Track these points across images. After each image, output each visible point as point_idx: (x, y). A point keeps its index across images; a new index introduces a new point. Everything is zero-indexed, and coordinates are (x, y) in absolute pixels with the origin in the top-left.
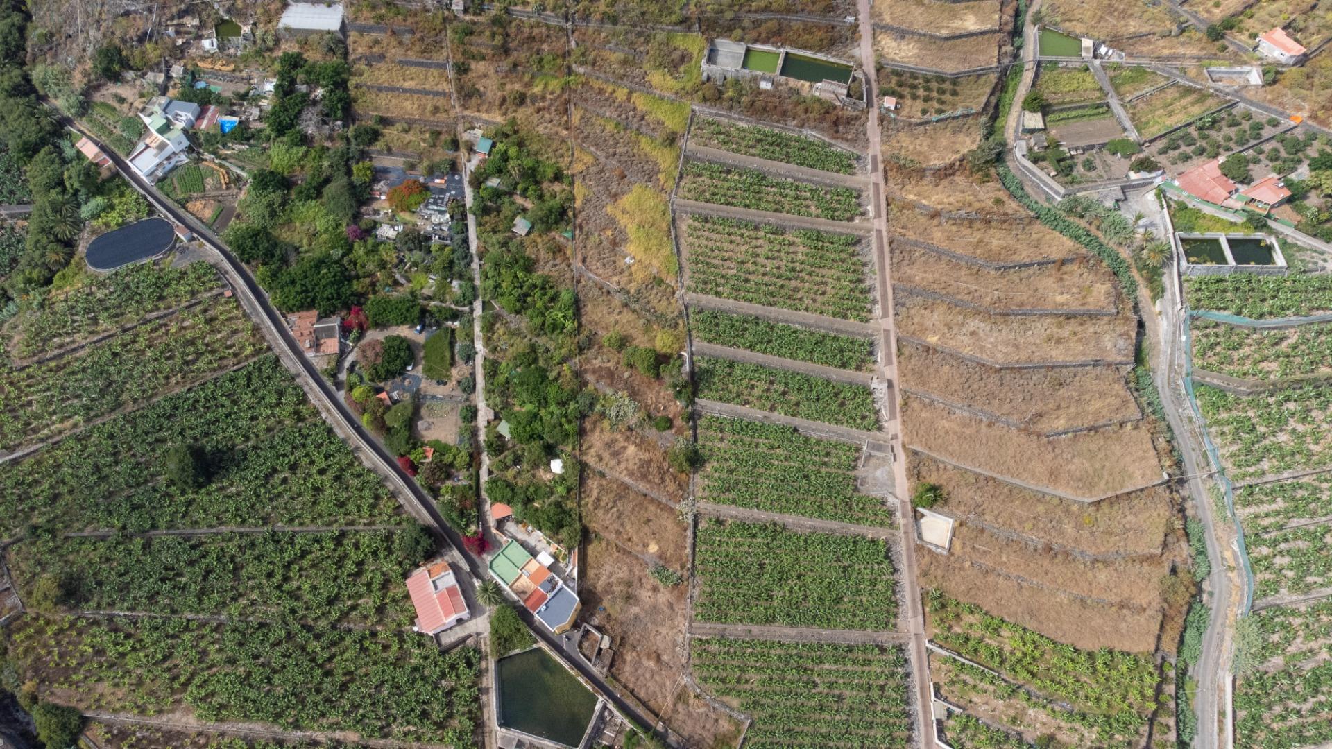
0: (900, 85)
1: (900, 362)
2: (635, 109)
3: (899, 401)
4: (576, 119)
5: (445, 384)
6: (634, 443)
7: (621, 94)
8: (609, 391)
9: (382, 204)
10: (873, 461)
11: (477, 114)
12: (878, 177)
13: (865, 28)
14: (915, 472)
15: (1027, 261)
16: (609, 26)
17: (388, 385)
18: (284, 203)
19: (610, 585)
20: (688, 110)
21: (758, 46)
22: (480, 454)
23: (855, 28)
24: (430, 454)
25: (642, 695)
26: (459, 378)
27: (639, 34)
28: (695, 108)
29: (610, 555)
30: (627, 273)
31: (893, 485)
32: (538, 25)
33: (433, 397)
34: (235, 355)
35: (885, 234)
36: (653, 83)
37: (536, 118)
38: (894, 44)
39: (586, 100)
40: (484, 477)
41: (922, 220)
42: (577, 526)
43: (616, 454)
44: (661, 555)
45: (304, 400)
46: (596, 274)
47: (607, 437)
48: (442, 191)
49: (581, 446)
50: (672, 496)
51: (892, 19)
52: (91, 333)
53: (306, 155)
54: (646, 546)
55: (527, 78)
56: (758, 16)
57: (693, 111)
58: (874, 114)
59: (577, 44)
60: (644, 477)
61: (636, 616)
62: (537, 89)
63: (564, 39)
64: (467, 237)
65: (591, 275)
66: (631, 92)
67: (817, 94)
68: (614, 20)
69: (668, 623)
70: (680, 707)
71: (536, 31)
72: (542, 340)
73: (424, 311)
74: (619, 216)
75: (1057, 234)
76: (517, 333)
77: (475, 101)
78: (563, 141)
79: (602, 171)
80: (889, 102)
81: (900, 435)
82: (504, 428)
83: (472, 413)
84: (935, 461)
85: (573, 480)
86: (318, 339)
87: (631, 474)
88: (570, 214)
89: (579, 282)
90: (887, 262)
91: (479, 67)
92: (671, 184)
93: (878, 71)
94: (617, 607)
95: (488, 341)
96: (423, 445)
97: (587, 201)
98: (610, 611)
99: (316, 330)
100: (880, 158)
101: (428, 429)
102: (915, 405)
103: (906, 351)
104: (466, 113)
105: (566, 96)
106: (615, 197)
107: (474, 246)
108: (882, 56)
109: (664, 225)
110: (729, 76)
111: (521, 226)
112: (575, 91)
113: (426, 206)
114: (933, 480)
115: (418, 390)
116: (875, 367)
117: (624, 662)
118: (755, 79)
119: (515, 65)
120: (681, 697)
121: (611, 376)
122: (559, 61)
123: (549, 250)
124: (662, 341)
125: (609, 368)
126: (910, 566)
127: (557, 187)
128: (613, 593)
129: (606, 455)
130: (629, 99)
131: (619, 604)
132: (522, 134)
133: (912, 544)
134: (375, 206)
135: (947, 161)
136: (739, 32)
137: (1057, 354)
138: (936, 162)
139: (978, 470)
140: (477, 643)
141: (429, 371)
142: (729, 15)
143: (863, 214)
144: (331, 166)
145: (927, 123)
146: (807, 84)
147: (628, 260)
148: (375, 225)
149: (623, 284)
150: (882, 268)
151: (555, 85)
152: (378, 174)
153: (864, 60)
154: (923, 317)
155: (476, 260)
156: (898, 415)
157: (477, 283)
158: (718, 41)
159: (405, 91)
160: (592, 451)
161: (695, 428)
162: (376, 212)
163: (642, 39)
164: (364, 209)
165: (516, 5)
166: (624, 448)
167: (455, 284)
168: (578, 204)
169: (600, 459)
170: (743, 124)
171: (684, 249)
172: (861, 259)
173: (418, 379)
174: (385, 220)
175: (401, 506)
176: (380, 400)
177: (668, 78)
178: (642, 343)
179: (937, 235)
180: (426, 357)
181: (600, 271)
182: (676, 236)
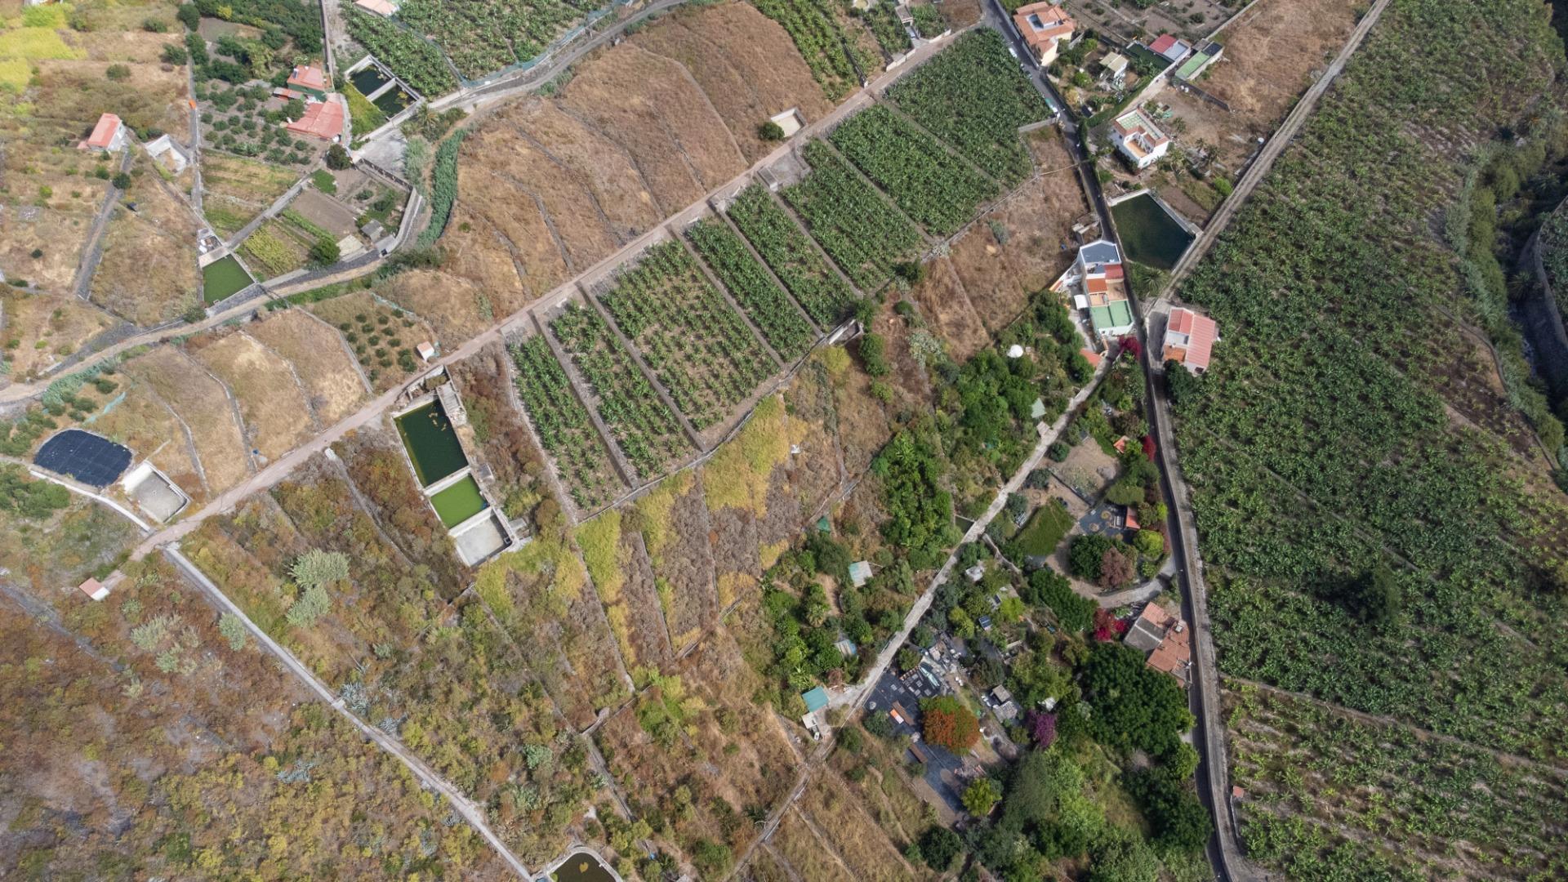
1: (685, 206)
3: (718, 189)
4: (695, 634)
5: (1058, 498)
6: (937, 320)
7: (619, 614)
8: (922, 365)
9: (982, 751)
11: (790, 745)
13: (334, 435)
14: (762, 151)
19: (1044, 259)
20: (582, 527)
21: (439, 519)
22: (1075, 414)
23: (336, 447)
24: (1120, 443)
25: (1076, 190)
26: (1042, 492)
28: (574, 519)
30: (809, 443)
31: (785, 157)
32: (617, 770)
33: (1079, 494)
36: (578, 588)
40: (1084, 394)
43: (959, 325)
44: (990, 242)
45: (1212, 594)
48: (905, 700)
49: (984, 347)
50: (945, 266)
51: (297, 419)
54: (995, 256)
55: (692, 730)
57: (579, 523)
58: (447, 360)
60: (953, 294)
61: (1040, 229)
62: (697, 705)
63: (609, 725)
64: (923, 621)
65: (842, 468)
66: (607, 606)
67: (464, 418)
74: (760, 498)
75: (460, 182)
76: (958, 480)
78: (729, 625)
79: (727, 555)
81: (743, 173)
82: (1038, 409)
83: (1053, 452)
84: (741, 146)
85: (1012, 333)
86: (1165, 630)
87: (961, 304)
89: (858, 474)
90: (601, 263)
91: (732, 798)
92: (686, 473)
93: (383, 391)
94: (1050, 243)
95: (991, 494)
96: (1120, 456)
97: (773, 540)
98: (1057, 245)
99: (1161, 637)
100: (496, 327)
101: (1106, 468)
102: (709, 180)
103: (671, 208)
104: (799, 762)
105: (676, 667)
106: (744, 517)
107: (924, 602)
108: (363, 398)
109: (733, 445)
111: (861, 572)
112: (659, 665)
113: (942, 689)
115: (1089, 511)
116: (705, 218)
117: (1072, 211)
118: (492, 488)
119: (693, 755)
121: (908, 375)
123: (855, 531)
124: (841, 363)
125: (904, 385)
126: (828, 119)
128: (1046, 253)
131: (1045, 244)
133: (813, 127)
134: (992, 756)
136: (437, 547)
137: (579, 131)
138: (464, 285)
139: (722, 122)
140: (1174, 298)
142: (422, 572)
143: (569, 306)
144: (1015, 839)
145: (420, 315)
146: (460, 433)
147: (796, 451)
148: (1009, 729)
149: (822, 436)
151: (674, 689)
153: (381, 409)
155: (935, 585)
156: (728, 184)
157: (953, 560)
160: (977, 341)
162: (997, 745)
164: (1012, 756)
166: (947, 324)
167: (977, 577)
168: (785, 545)
169: (975, 331)
170: (553, 469)
171: (740, 410)
172: (616, 286)
173: (1084, 523)
174: (993, 725)
175: (1175, 431)
176: (1138, 518)
177: (559, 576)
178: (858, 379)
179: (541, 247)
180: (1061, 538)
181: (828, 466)
182: (732, 430)
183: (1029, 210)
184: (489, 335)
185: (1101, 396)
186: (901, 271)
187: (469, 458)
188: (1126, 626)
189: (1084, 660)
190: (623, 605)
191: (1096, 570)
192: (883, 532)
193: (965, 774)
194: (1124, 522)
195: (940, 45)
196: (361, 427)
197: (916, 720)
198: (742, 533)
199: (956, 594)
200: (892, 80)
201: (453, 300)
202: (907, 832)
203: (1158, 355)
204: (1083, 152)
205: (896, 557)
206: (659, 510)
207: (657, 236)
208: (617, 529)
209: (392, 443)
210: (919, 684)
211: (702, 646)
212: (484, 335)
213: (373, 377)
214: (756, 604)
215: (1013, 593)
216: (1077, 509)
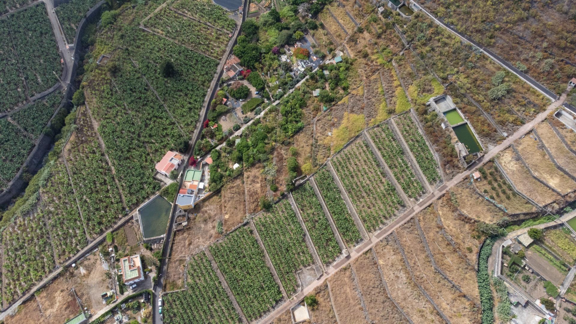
0: (491, 174)
1: (361, 256)
2: (394, 92)
3: (344, 266)
4: (373, 77)
5: (243, 114)
6: (261, 184)
7: (396, 83)
8: (274, 163)
9: (293, 49)
10: (313, 272)
11: (348, 48)
12: (438, 194)
13: (506, 143)
14: (318, 291)
15: (450, 279)
16: (419, 58)
17: (231, 98)
18: (271, 24)
19: (206, 211)
20: (409, 108)
21: (459, 111)
22: (225, 141)
23: (504, 138)
24: (215, 127)
25: (174, 248)
26: (248, 116)
27: (425, 69)
28: (412, 110)
29: (217, 205)
30: (324, 137)
31: (307, 286)
32: (398, 37)
33: (236, 114)
34: (211, 53)
35: (414, 213)
36: (409, 89)
37: (362, 66)
38: (510, 159)
39: (383, 75)
40: (218, 148)
41: (434, 224)
42: (219, 187)
43: (253, 181)
44: (226, 221)
45: (210, 81)
46: (316, 128)
47: (258, 174)
48: (312, 61)
49: (248, 168)
50: (250, 210)
51: (522, 150)
52: (192, 15)
53: (292, 16)
54: (226, 213)
55: (375, 51)
56: (473, 101)
57: (410, 110)
58: (466, 173)
59: (403, 54)
60: (251, 195)
61: (200, 228)
62: (373, 57)
63: (400, 49)
64: (300, 81)
65: (315, 126)
66: (400, 85)
67: (456, 146)
68: (423, 58)
69: (204, 240)
70: (177, 263)
71: (395, 39)
72: (278, 129)
73: (263, 88)
74: (345, 118)
75: (477, 285)
76: (275, 120)
77: (353, 44)
78: (361, 81)
79: (360, 101)
80: (477, 175)
81: (330, 275)
82: (238, 141)
83: (237, 128)
84: (329, 296)
85: (234, 174)
86: (231, 69)
87: (249, 191)
88: (333, 103)
89: (309, 124)
90: (403, 222)
91: (366, 34)
92: (371, 125)
93: (490, 161)
94: (200, 219)
95: (266, 114)
96: (217, 123)
97: (343, 104)
98: (197, 218)
99: (233, 66)
100: (447, 189)
101: (224, 120)
102: (348, 273)
103: (368, 255)
104: (346, 45)
105: (379, 67)
106: (352, 112)
107: (298, 85)
108: (498, 158)
109: (353, 135)
110: (436, 111)
111: (316, 92)
112: (384, 68)
113: (301, 61)
114: (320, 299)
115: (235, 108)
116: (352, 248)
117: (183, 234)
118: (443, 120)
119: (376, 44)
120: (181, 261)
121: (281, 160)
122: (390, 55)
123: (315, 107)
124: (305, 167)
125: (283, 156)
126: (279, 312)
127: (341, 92)
128: (204, 215)
129: (251, 178)
130: (396, 87)
132: (353, 67)
133: (288, 308)
134: (291, 48)
135: (470, 216)
136: (458, 100)
137: (416, 319)
138: (465, 212)
139: (337, 316)
140: (163, 186)
141: (244, 106)
142: (462, 91)
143: (417, 200)
144: (293, 25)
145: (482, 196)
146: (457, 139)
147: (330, 134)
148: (285, 53)
149: (319, 139)
150: (397, 223)
151: (380, 61)
152: (302, 39)
153: (490, 153)
154: (389, 252)
155: (293, 89)
156: (338, 269)
157: (285, 96)
158: (448, 96)
159: (338, 22)
160: (249, 173)
161: (280, 200)
162: (289, 50)
163: (423, 72)
164: (286, 46)
165: (398, 24)
166: (258, 183)
167: (280, 90)
168: (339, 103)
169: (248, 178)
170: (420, 131)
171: (349, 148)
172: (396, 212)
173: (239, 105)
174: (288, 55)
175: (193, 132)
176: (222, 100)
177: (416, 92)
178: (301, 160)
179: (431, 234)
180: (248, 102)
181: (319, 128)
182: (352, 142)
183: (201, 240)
184: (451, 185)
185: (212, 146)
186: (268, 207)
187: (452, 130)
188: (241, 73)
189: (257, 63)
192: (306, 104)
193: (300, 44)
194: (227, 101)
196: (496, 146)
197: (310, 56)
198: (353, 107)
199: (288, 86)
202: (321, 31)
203: (183, 161)
204: (160, 270)
205: (304, 96)
206: (381, 115)
208: (396, 108)
209: (483, 140)
211: (370, 74)
214: (351, 86)
215: (270, 84)
216: (239, 110)
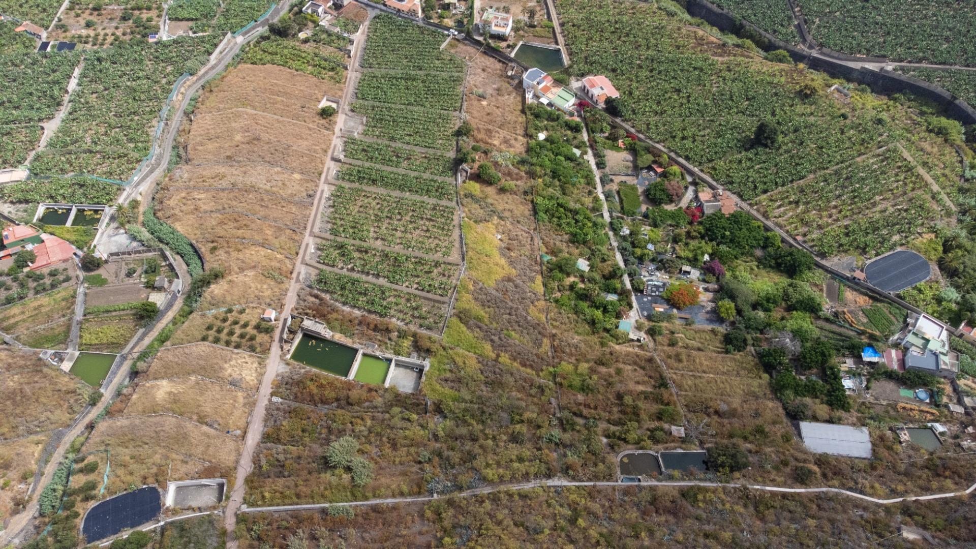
0: (252, 338)
4: (546, 341)
5: (620, 182)
8: (511, 166)
9: (704, 297)
12: (300, 269)
14: (331, 123)
18: (786, 293)
19: (509, 95)
20: (445, 336)
22: (591, 144)
23: (274, 394)
24: (621, 144)
25: (492, 59)
26: (613, 184)
31: (346, 120)
33: (627, 175)
38: (245, 374)
40: (585, 135)
43: (506, 141)
47: (512, 149)
48: (655, 300)
49: (529, 145)
51: (235, 398)
54: (489, 105)
55: (596, 377)
57: (441, 336)
60: (490, 131)
61: (494, 84)
65: (527, 230)
69: (478, 81)
74: (506, 267)
76: (577, 201)
81: (334, 138)
82: (577, 152)
83: (600, 165)
85: (532, 131)
87: (497, 132)
88: (546, 271)
89: (535, 229)
90: (311, 219)
92: (464, 279)
93: (268, 351)
94: (504, 86)
95: (596, 197)
97: (532, 279)
98: (509, 85)
99: (718, 201)
100: (293, 281)
101: (625, 157)
102: (320, 151)
103: (316, 175)
104: (648, 353)
105: (557, 360)
106: (509, 279)
107: (619, 257)
108: (261, 362)
109: (470, 253)
111: (583, 265)
113: (664, 284)
114: (323, 120)
115: (637, 178)
117: (500, 69)
118: (382, 349)
120: (472, 58)
121: (509, 174)
122: (566, 384)
123: (560, 251)
124: (476, 188)
125: (512, 179)
126: (347, 93)
127: (558, 295)
128: (506, 92)
129: (512, 142)
131: (503, 88)
133: (343, 100)
137: (222, 170)
141: (634, 189)
145: (243, 305)
147: (499, 237)
148: (704, 280)
149: (503, 223)
153: (278, 359)
155: (615, 248)
157: (611, 234)
160: (522, 143)
162: (706, 290)
166: (501, 144)
167: (628, 232)
168: (539, 278)
169: (516, 139)
170: (399, 323)
171: (455, 238)
172: (331, 225)
173: (640, 184)
174: (696, 283)
175: (633, 127)
176: (659, 166)
177: (460, 364)
178: (490, 190)
179: (269, 232)
180: (638, 196)
181: (519, 233)
182: (462, 247)
183: (480, 79)
184: (293, 287)
185: (593, 132)
186: (459, 133)
187: (355, 346)
188: (700, 207)
189: (703, 231)
190: (502, 354)
191: (668, 196)
192: (573, 242)
193: (709, 309)
194: (656, 172)
195: (363, 33)
196: (277, 375)
197: (668, 304)
198: (516, 286)
199: (628, 245)
200: (358, 59)
201: (253, 285)
202: (715, 345)
203: (595, 103)
204: (478, 43)
205: (590, 248)
206: (469, 304)
207: (325, 190)
208: (462, 325)
209: (303, 371)
210: (654, 289)
211: (555, 343)
212: (291, 289)
213: (252, 349)
214: (556, 310)
215: (648, 228)
216: (632, 181)
